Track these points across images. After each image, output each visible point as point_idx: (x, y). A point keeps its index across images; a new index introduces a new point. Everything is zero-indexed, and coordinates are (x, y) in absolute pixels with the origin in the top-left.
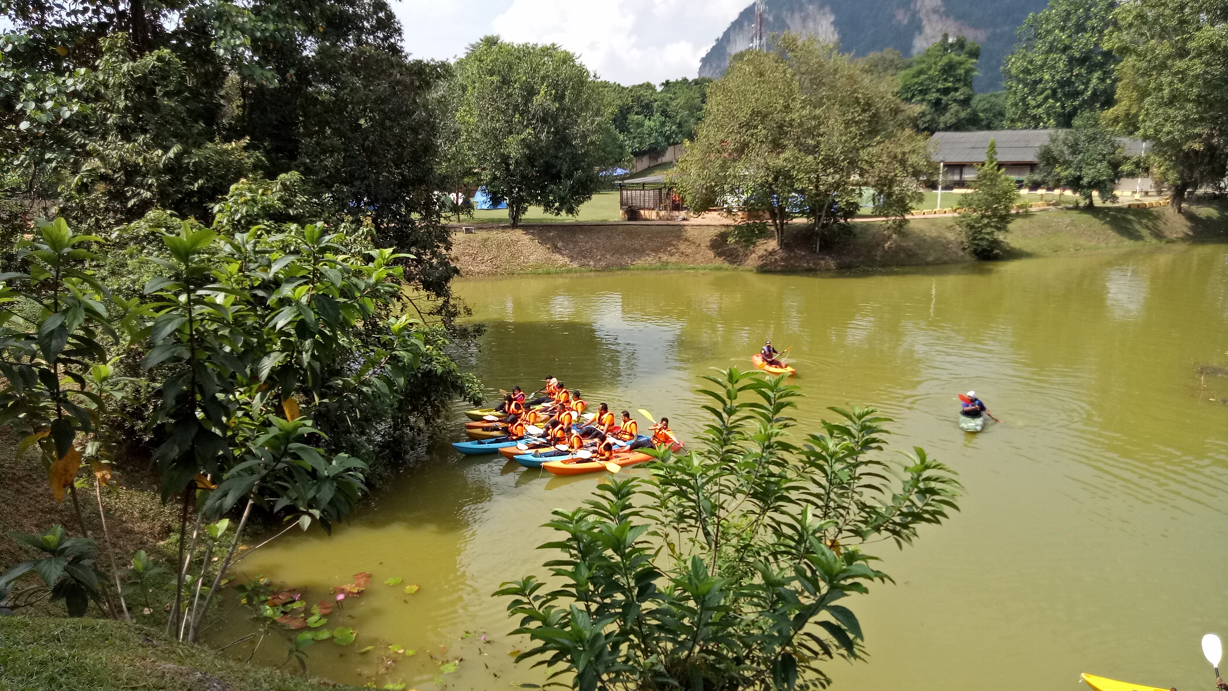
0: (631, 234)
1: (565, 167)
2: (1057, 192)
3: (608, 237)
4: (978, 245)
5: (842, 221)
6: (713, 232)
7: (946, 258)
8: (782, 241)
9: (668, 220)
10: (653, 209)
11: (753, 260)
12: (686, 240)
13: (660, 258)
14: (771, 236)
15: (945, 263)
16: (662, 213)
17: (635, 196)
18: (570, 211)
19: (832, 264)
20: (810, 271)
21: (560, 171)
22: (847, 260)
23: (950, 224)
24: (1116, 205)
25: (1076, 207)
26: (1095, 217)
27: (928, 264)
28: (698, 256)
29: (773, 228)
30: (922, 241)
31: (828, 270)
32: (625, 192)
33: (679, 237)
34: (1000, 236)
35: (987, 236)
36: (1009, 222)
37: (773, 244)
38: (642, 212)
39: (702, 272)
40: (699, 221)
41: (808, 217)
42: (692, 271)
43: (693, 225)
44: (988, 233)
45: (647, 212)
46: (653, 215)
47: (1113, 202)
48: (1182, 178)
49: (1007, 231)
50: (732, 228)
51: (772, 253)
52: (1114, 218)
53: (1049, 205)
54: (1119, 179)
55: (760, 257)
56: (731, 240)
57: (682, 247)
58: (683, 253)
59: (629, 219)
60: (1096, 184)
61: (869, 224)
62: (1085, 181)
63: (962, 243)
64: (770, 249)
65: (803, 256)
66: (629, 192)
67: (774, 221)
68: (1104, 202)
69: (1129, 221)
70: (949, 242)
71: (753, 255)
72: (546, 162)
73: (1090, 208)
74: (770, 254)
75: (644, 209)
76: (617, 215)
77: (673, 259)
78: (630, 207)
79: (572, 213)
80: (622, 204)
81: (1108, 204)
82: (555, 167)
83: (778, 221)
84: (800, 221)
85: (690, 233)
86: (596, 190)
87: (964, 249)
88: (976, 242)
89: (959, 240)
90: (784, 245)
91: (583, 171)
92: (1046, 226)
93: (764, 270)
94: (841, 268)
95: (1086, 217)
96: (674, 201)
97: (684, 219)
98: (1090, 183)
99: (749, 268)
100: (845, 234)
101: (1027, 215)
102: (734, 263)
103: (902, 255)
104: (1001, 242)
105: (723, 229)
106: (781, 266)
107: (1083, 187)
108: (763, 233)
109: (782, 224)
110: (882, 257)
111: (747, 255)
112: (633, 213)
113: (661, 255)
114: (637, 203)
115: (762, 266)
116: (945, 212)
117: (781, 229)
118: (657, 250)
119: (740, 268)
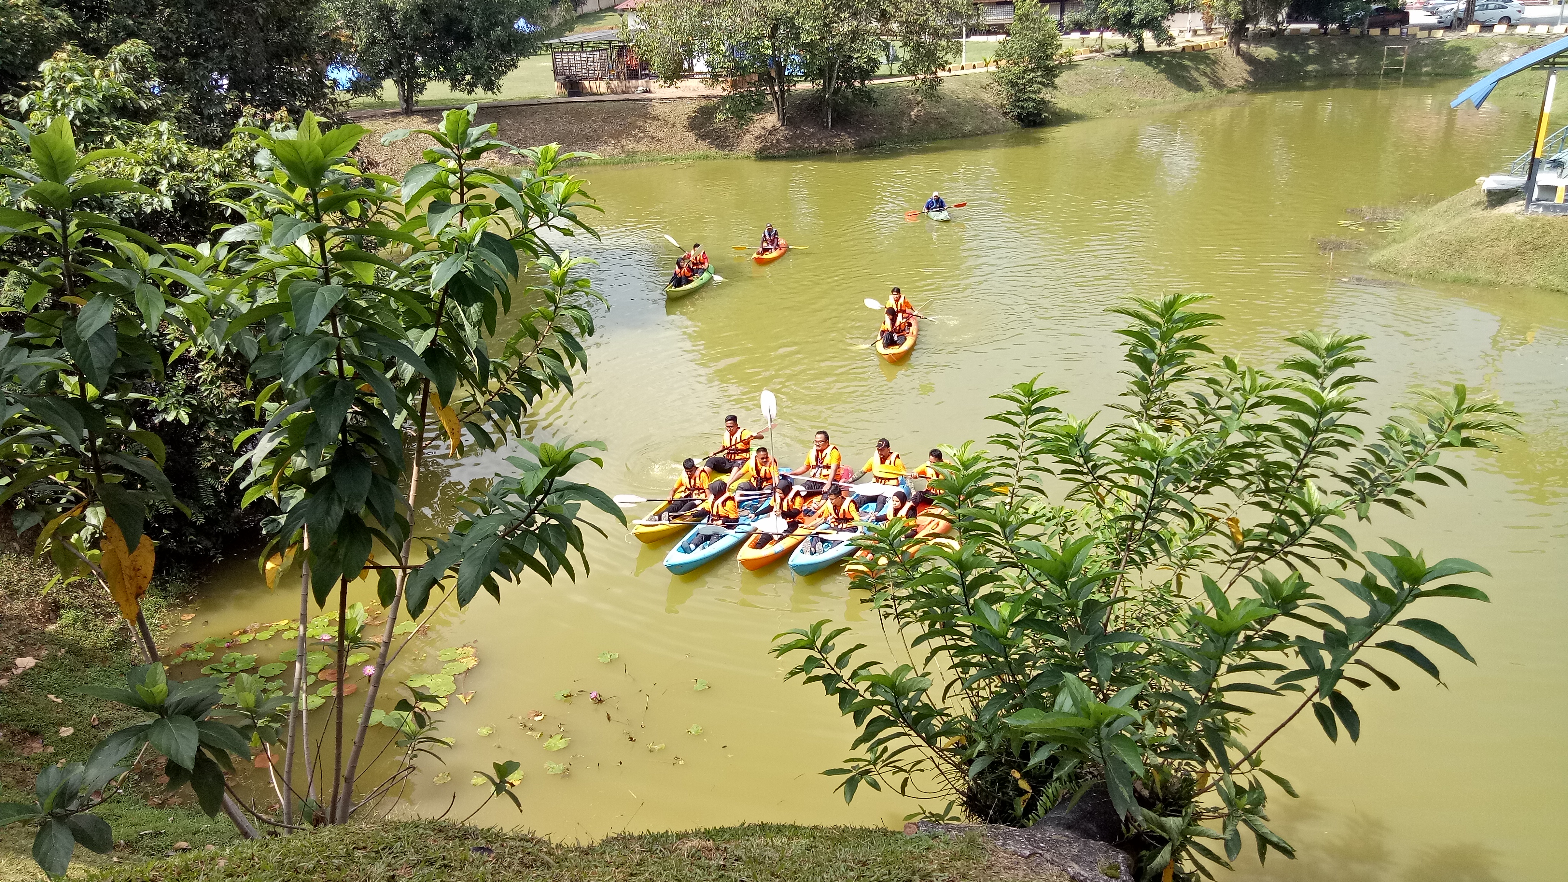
0: (578, 115)
1: (476, 23)
2: (1094, 35)
3: (547, 121)
4: (1022, 107)
5: (857, 84)
6: (690, 107)
7: (986, 127)
8: (784, 115)
9: (624, 93)
10: (601, 79)
11: (748, 143)
12: (655, 118)
13: (623, 146)
14: (769, 109)
15: (985, 133)
16: (615, 83)
17: (576, 62)
18: (490, 86)
19: (850, 142)
20: (823, 154)
21: (469, 28)
22: (867, 136)
23: (985, 82)
24: (1173, 48)
25: (1125, 54)
26: (1148, 64)
27: (965, 136)
28: (673, 141)
29: (770, 98)
30: (955, 106)
31: (846, 151)
32: (558, 57)
33: (645, 116)
34: (1046, 94)
35: (1033, 96)
36: (1056, 76)
37: (772, 120)
38: (586, 83)
39: (684, 162)
40: (670, 92)
41: (812, 81)
42: (669, 162)
43: (661, 99)
44: (1034, 92)
45: (593, 83)
46: (603, 87)
47: (1169, 45)
48: (1244, 12)
49: (1055, 88)
50: (715, 101)
51: (773, 131)
52: (1168, 63)
53: (1091, 52)
54: (1173, 14)
55: (757, 138)
56: (720, 116)
57: (651, 129)
58: (653, 138)
59: (571, 95)
60: (1152, 24)
61: (888, 87)
62: (1135, 20)
63: (1002, 106)
64: (769, 126)
65: (813, 134)
66: (565, 56)
67: (772, 88)
68: (1159, 46)
69: (1185, 68)
70: (987, 106)
71: (748, 136)
72: (446, 15)
73: (1141, 54)
74: (770, 133)
75: (586, 79)
76: (552, 90)
77: (641, 147)
78: (568, 77)
79: (492, 89)
80: (556, 74)
81: (1164, 48)
82: (460, 22)
83: (776, 88)
84: (804, 86)
85: (659, 109)
86: (524, 53)
87: (1005, 114)
88: (1021, 104)
89: (999, 102)
90: (787, 120)
91: (504, 28)
92: (1093, 80)
93: (764, 155)
94: (861, 147)
95: (1138, 65)
96: (629, 66)
97: (646, 91)
98: (1142, 20)
99: (746, 154)
100: (862, 101)
101: (1071, 66)
102: (723, 148)
103: (933, 126)
104: (1050, 102)
105: (703, 103)
106: (786, 149)
107: (1134, 27)
108: (760, 106)
109: (782, 92)
110: (910, 129)
111: (739, 135)
112: (573, 86)
113: (624, 142)
114: (578, 71)
115: (762, 150)
116: (974, 67)
117: (782, 98)
118: (617, 136)
119: (733, 154)
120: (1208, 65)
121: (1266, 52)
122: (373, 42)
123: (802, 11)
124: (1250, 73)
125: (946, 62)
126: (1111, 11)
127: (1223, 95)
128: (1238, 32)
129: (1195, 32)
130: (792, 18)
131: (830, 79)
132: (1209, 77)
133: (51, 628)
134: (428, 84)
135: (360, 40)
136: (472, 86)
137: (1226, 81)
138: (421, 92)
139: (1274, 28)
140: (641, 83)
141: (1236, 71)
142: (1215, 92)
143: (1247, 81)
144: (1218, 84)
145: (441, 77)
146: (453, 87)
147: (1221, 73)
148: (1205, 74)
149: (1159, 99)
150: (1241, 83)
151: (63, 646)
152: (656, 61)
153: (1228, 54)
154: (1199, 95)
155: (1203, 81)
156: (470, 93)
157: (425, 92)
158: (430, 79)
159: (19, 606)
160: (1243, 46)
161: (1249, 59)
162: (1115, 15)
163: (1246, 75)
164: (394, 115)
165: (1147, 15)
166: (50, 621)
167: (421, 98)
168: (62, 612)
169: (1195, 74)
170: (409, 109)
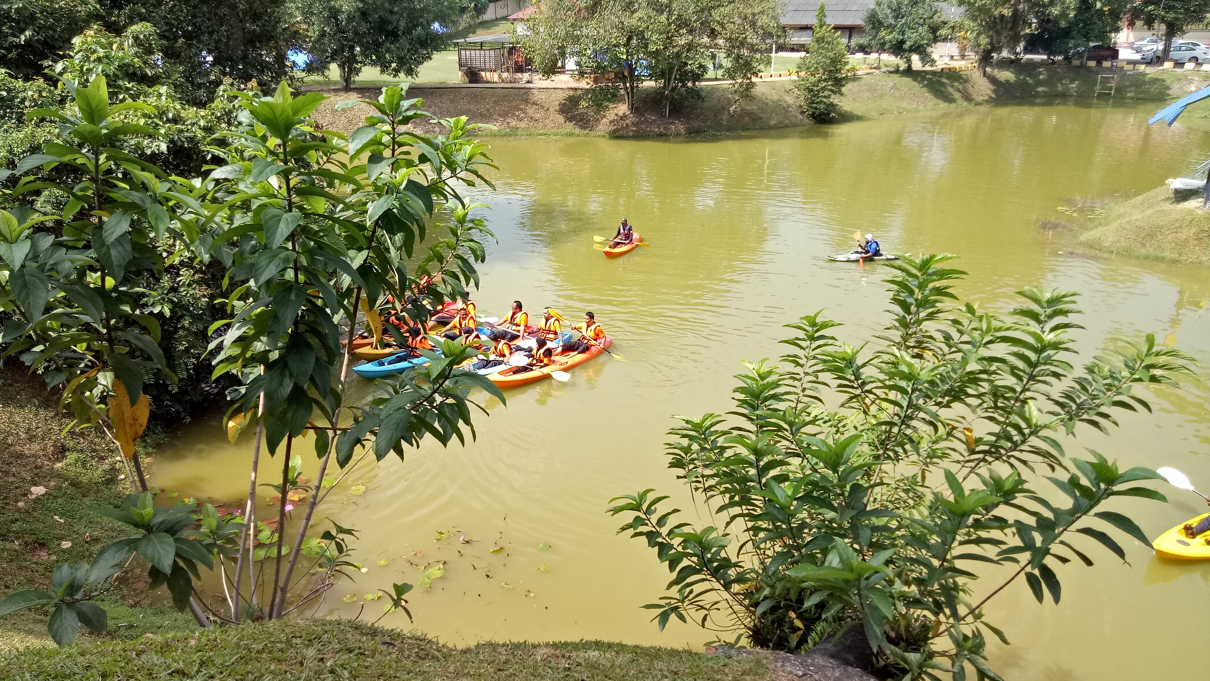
0: (475, 97)
1: (402, 24)
2: (874, 56)
3: (452, 101)
4: (816, 108)
5: (690, 84)
6: (561, 96)
7: (787, 122)
8: (633, 105)
9: (511, 82)
10: (495, 71)
11: (604, 125)
12: (534, 103)
13: (508, 123)
14: (621, 100)
15: (786, 126)
16: (505, 75)
17: (476, 57)
18: (410, 72)
19: (682, 129)
20: (662, 137)
21: (397, 27)
22: (696, 124)
23: (788, 87)
24: (934, 68)
25: (897, 71)
26: (915, 80)
27: (771, 128)
28: (547, 121)
29: (622, 92)
30: (765, 105)
31: (678, 135)
32: (463, 52)
33: (527, 101)
34: (835, 99)
35: (824, 100)
36: (843, 86)
37: (623, 108)
38: (483, 74)
39: (554, 138)
40: (547, 84)
41: (656, 81)
42: (543, 137)
43: (540, 89)
44: (825, 97)
45: (488, 74)
46: (495, 77)
47: (932, 66)
48: (991, 44)
49: (842, 95)
50: (580, 92)
51: (623, 117)
52: (930, 80)
53: (871, 68)
54: (935, 42)
55: (611, 122)
56: (584, 104)
57: (531, 111)
58: (532, 118)
59: (471, 82)
60: (919, 49)
61: (713, 88)
62: (907, 45)
63: (801, 106)
64: (621, 113)
65: (654, 121)
66: (468, 52)
67: (625, 84)
68: (924, 66)
69: (943, 85)
70: (789, 106)
71: (604, 120)
72: (380, 17)
73: (909, 72)
74: (621, 118)
75: (483, 70)
76: (456, 77)
77: (523, 125)
78: (470, 68)
79: (412, 75)
80: (461, 65)
81: (928, 68)
82: (390, 23)
83: (628, 85)
84: (649, 84)
85: (537, 96)
86: (437, 49)
87: (803, 113)
88: (815, 105)
89: (798, 104)
90: (635, 109)
91: (423, 28)
92: (872, 90)
93: (616, 135)
94: (690, 133)
95: (907, 80)
96: (516, 63)
97: (528, 82)
98: (911, 46)
99: (602, 133)
100: (693, 97)
101: (855, 78)
102: (585, 128)
103: (747, 119)
104: (837, 105)
105: (571, 93)
106: (633, 131)
107: (905, 51)
108: (614, 97)
109: (632, 88)
110: (728, 121)
111: (598, 119)
112: (473, 75)
113: (509, 120)
114: (477, 64)
115: (614, 131)
116: (780, 75)
117: (632, 92)
118: (504, 115)
119: (592, 133)
120: (960, 83)
121: (1006, 75)
122: (323, 35)
123: (651, 27)
124: (994, 91)
125: (759, 71)
126: (887, 38)
127: (972, 107)
128: (985, 59)
129: (952, 57)
130: (643, 32)
131: (670, 79)
132: (960, 92)
133: (59, 465)
134: (363, 69)
135: (313, 33)
136: (397, 71)
137: (974, 96)
138: (357, 74)
139: (1013, 57)
140: (526, 76)
141: (982, 88)
142: (965, 104)
143: (990, 97)
144: (968, 98)
145: (374, 63)
146: (382, 72)
147: (970, 90)
148: (958, 90)
149: (921, 107)
150: (986, 98)
151: (67, 480)
152: (537, 59)
153: (977, 75)
154: (953, 105)
155: (957, 95)
156: (395, 76)
157: (360, 74)
158: (365, 65)
159: (36, 447)
160: (988, 69)
161: (993, 81)
162: (891, 42)
163: (989, 92)
164: (336, 91)
165: (916, 42)
166: (58, 460)
167: (357, 78)
168: (67, 453)
169: (951, 90)
170: (348, 86)
